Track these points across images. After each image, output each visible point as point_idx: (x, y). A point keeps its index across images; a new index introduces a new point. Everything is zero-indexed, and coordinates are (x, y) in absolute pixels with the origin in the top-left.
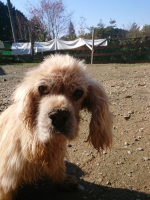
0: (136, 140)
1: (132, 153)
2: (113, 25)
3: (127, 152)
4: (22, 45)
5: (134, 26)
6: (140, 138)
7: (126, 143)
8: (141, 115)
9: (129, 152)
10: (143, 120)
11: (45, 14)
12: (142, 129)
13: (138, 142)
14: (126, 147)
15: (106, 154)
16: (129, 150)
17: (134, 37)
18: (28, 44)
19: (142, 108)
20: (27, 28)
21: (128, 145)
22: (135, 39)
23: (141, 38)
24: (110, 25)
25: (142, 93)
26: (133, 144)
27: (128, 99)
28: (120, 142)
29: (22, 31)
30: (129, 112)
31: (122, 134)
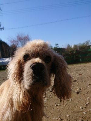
0: (87, 105)
1: (86, 113)
2: (57, 46)
3: (83, 113)
4: (6, 59)
5: (69, 46)
6: (89, 103)
7: (81, 108)
8: (86, 90)
9: (84, 113)
10: (88, 93)
11: (20, 43)
12: (88, 98)
13: (88, 106)
14: (81, 110)
15: (69, 116)
16: (84, 111)
17: (70, 51)
18: (9, 59)
19: (85, 86)
20: (9, 50)
21: (82, 108)
22: (71, 52)
23: (74, 51)
24: (56, 46)
25: (82, 78)
26: (85, 107)
27: (75, 82)
28: (77, 108)
29: (6, 52)
30: (78, 89)
31: (77, 102)
